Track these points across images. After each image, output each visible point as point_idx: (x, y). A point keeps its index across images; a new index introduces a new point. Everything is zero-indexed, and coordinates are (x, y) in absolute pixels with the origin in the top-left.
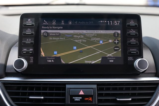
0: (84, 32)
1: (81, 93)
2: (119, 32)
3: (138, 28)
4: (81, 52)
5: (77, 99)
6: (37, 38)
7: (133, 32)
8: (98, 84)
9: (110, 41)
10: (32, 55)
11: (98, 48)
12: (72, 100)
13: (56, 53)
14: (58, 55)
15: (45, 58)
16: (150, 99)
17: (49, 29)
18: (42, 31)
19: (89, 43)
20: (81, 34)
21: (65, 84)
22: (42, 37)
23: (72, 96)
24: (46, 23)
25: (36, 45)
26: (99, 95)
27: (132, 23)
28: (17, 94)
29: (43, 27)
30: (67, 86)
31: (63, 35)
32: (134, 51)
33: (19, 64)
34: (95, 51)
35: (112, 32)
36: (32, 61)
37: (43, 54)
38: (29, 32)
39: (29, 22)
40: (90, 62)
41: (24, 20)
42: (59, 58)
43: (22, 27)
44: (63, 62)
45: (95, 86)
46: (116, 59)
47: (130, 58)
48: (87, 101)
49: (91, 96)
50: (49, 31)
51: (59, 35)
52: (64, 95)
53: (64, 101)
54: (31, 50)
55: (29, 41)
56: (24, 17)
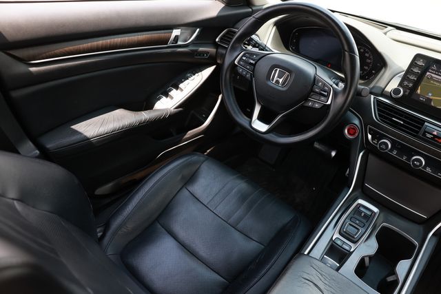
1: (435, 133)
5: (428, 136)
6: (421, 77)
10: (410, 89)
12: (425, 135)
13: (430, 94)
14: (431, 97)
15: (419, 95)
17: (435, 74)
18: (428, 73)
21: (424, 121)
22: (425, 78)
23: (425, 132)
24: (435, 67)
25: (417, 84)
28: (384, 112)
29: (430, 70)
30: (426, 124)
33: (396, 91)
36: (407, 94)
37: (419, 91)
38: (416, 70)
39: (420, 63)
41: (418, 59)
42: (431, 100)
43: (413, 64)
44: (432, 104)
48: (436, 141)
50: (433, 75)
52: (420, 128)
53: (417, 132)
54: (411, 85)
55: (412, 77)
56: (418, 56)
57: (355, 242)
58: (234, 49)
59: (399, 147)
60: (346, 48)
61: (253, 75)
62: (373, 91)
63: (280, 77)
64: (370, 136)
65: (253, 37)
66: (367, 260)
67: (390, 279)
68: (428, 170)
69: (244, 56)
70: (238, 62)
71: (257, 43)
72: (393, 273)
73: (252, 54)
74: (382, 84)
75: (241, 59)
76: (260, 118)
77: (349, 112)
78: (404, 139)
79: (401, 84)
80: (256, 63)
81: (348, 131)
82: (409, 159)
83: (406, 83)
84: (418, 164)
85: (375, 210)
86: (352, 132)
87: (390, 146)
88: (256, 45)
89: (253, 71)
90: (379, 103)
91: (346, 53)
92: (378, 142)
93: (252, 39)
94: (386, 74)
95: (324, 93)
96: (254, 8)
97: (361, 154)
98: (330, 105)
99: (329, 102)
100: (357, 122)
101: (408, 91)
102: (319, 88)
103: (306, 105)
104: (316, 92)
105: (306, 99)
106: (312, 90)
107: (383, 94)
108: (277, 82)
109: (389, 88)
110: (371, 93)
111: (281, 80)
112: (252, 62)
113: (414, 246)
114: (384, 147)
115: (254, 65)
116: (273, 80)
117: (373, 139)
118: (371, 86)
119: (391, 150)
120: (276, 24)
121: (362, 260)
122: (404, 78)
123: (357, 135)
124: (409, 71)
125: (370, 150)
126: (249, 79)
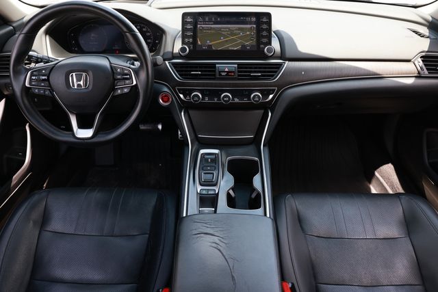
0: (229, 26)
1: (227, 70)
2: (255, 26)
3: (269, 23)
4: (227, 41)
5: (223, 74)
6: (195, 30)
7: (265, 26)
8: (239, 64)
9: (248, 33)
10: (192, 43)
11: (239, 38)
12: (220, 75)
13: (208, 42)
14: (210, 44)
15: (201, 46)
16: (274, 75)
18: (199, 26)
19: (232, 34)
20: (226, 28)
21: (215, 64)
22: (198, 30)
23: (220, 72)
24: (201, 19)
25: (195, 37)
26: (239, 72)
27: (265, 20)
28: (182, 71)
29: (199, 23)
30: (217, 65)
31: (214, 29)
32: (265, 40)
33: (183, 50)
34: (237, 41)
35: (249, 26)
36: (192, 48)
37: (199, 42)
38: (189, 27)
39: (189, 19)
40: (233, 48)
41: (185, 17)
42: (211, 46)
43: (184, 23)
44: (214, 48)
45: (236, 66)
46: (252, 46)
47: (262, 46)
48: (231, 75)
49: (234, 72)
50: (203, 26)
51: (211, 29)
52: (215, 71)
53: (214, 75)
54: (191, 40)
55: (189, 34)
56: (185, 15)
57: (215, 185)
58: (17, 73)
59: (208, 93)
60: (125, 30)
61: (52, 90)
62: (165, 57)
63: (79, 80)
64: (181, 96)
65: (31, 53)
66: (231, 192)
67: (254, 195)
68: (236, 100)
69: (32, 75)
70: (30, 84)
71: (37, 58)
72: (254, 189)
73: (39, 70)
74: (169, 49)
75: (31, 79)
76: (81, 126)
77: (155, 84)
78: (207, 85)
79: (183, 43)
80: (48, 77)
81: (162, 100)
82: (219, 99)
83: (187, 40)
84: (227, 99)
85: (216, 151)
86: (166, 99)
87: (200, 96)
88: (38, 60)
89: (50, 86)
90: (175, 65)
91: (127, 34)
92: (190, 97)
93: (32, 56)
94: (168, 39)
95: (126, 77)
96: (14, 25)
97: (183, 113)
98: (136, 85)
99: (135, 83)
100: (166, 89)
101: (191, 46)
102: (119, 74)
103: (116, 94)
104: (119, 79)
105: (113, 89)
106: (115, 79)
107: (174, 56)
108: (79, 85)
109: (176, 50)
110: (164, 60)
111: (81, 83)
112: (44, 78)
113: (257, 162)
114: (196, 99)
115: (48, 80)
116: (74, 85)
117: (185, 96)
118: (162, 53)
119: (203, 99)
120: (47, 32)
121: (228, 194)
122: (184, 37)
123: (171, 99)
124: (184, 29)
125: (187, 107)
126: (50, 95)
